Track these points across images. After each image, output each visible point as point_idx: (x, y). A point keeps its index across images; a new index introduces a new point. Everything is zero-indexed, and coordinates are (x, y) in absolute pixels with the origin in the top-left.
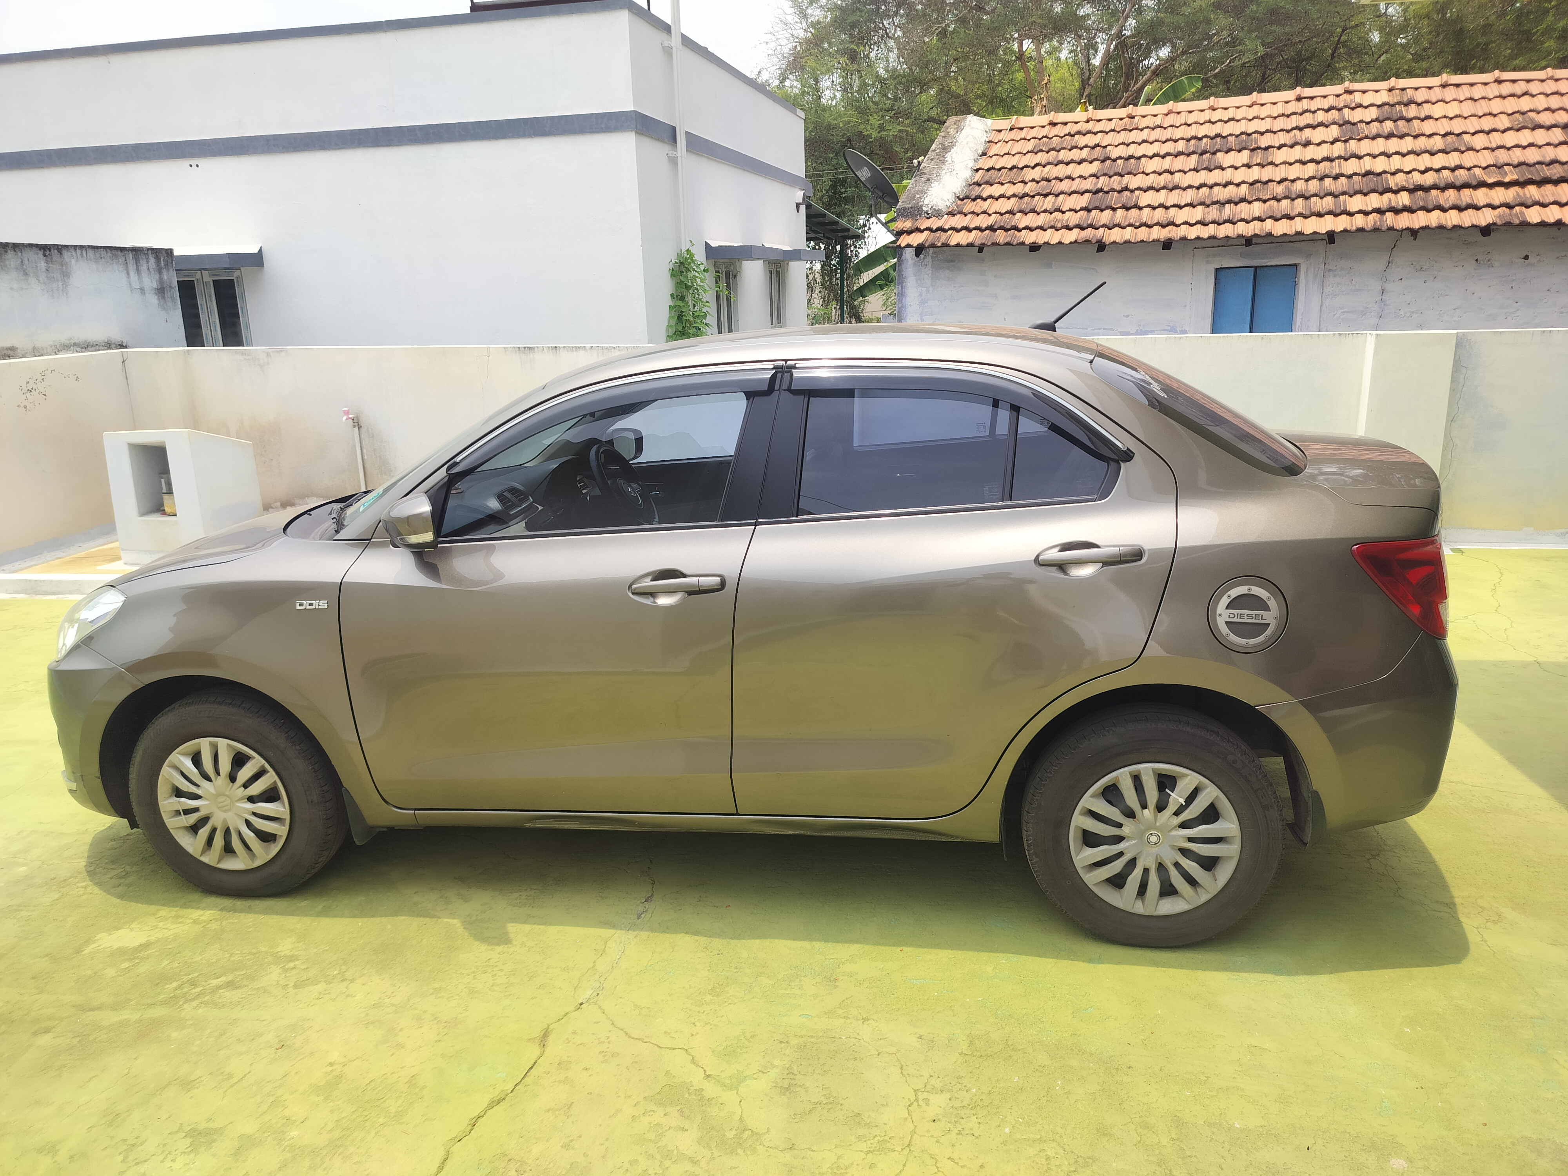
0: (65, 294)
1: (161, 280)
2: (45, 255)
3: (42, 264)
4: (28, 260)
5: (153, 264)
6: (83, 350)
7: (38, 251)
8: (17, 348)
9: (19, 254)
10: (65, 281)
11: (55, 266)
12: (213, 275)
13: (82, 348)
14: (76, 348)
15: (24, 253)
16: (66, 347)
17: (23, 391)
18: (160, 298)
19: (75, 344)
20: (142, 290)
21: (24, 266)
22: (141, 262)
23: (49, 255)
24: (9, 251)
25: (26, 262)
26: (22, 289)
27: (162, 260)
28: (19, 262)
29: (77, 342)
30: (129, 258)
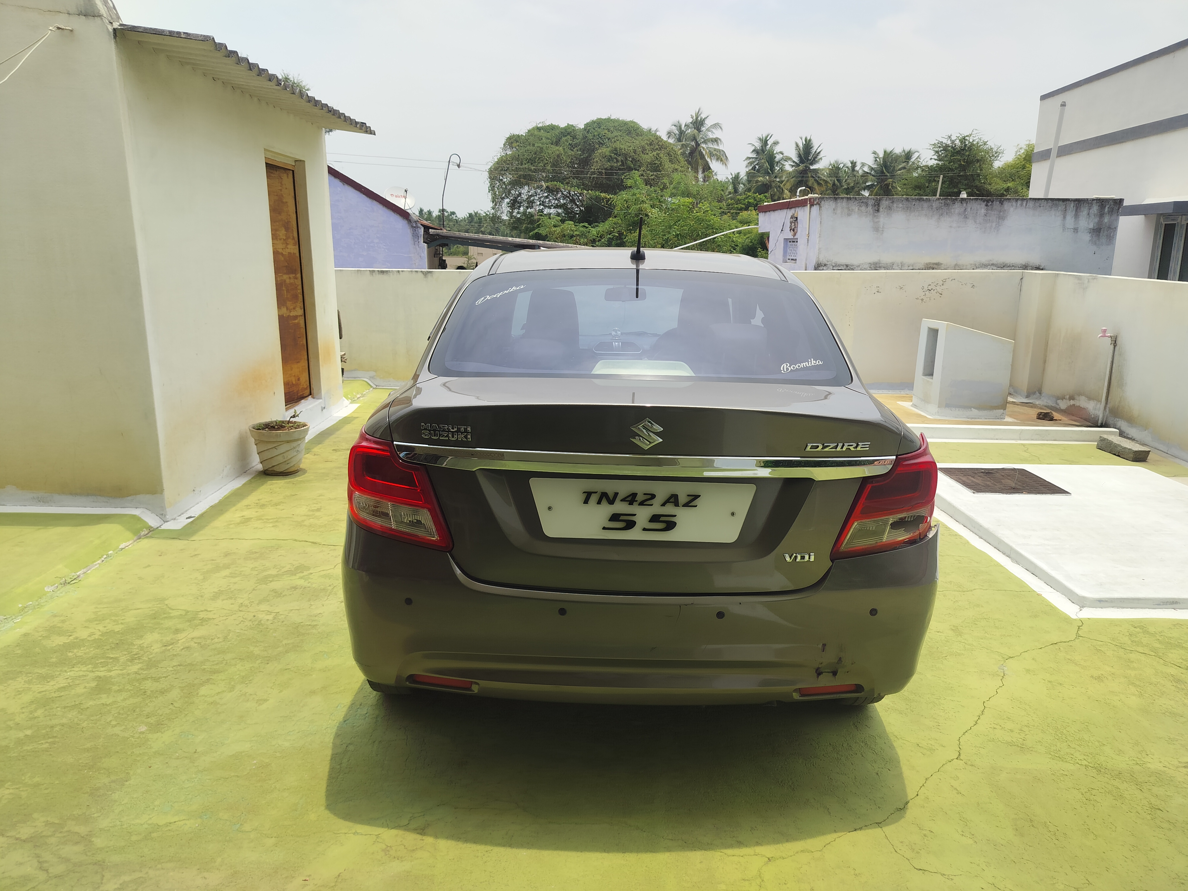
0: (996, 231)
1: (1100, 223)
2: (987, 205)
3: (983, 211)
4: (971, 209)
5: (1095, 211)
6: (998, 268)
7: (982, 203)
8: (941, 264)
9: (965, 205)
10: (999, 222)
11: (993, 212)
12: (1172, 220)
13: (999, 267)
14: (992, 267)
15: (968, 205)
16: (984, 266)
17: (924, 290)
18: (1094, 236)
19: (993, 265)
20: (1076, 230)
21: (966, 213)
22: (1082, 209)
23: (991, 205)
24: (956, 203)
25: (969, 210)
26: (959, 227)
27: (1107, 207)
28: (963, 209)
29: (995, 262)
30: (1070, 206)
